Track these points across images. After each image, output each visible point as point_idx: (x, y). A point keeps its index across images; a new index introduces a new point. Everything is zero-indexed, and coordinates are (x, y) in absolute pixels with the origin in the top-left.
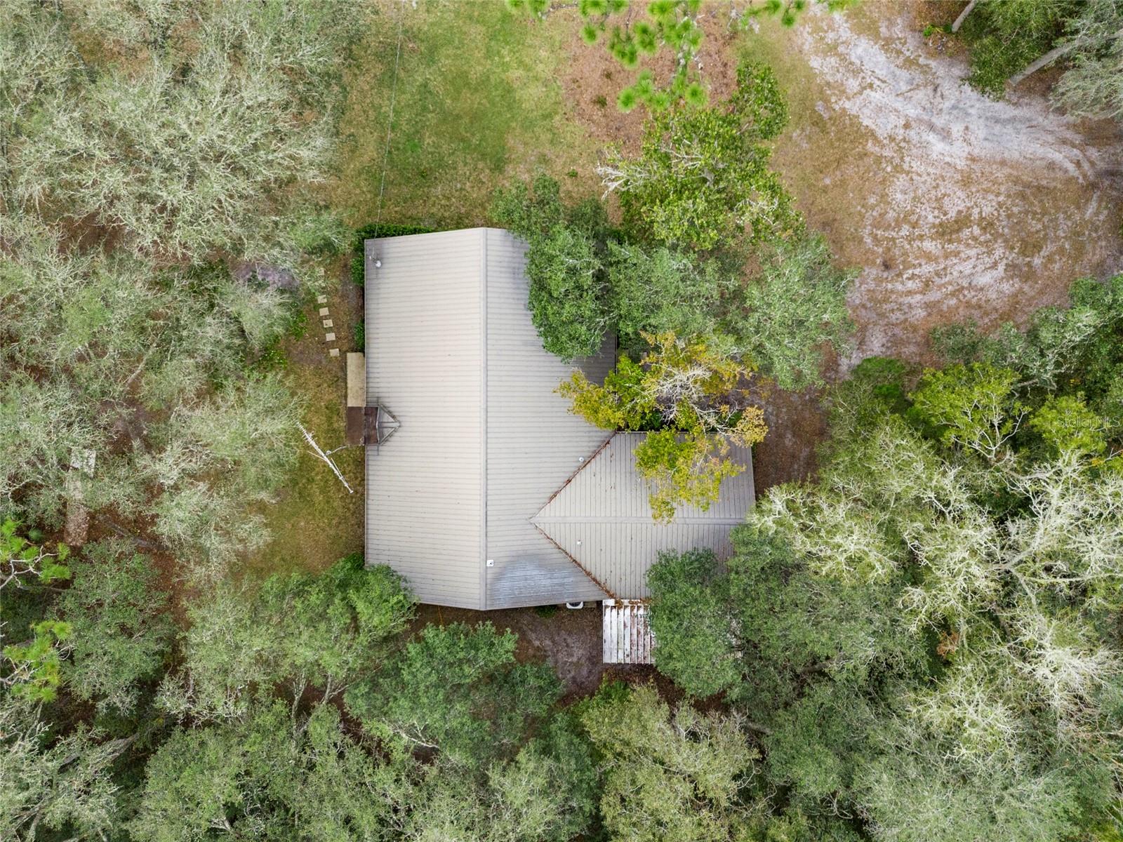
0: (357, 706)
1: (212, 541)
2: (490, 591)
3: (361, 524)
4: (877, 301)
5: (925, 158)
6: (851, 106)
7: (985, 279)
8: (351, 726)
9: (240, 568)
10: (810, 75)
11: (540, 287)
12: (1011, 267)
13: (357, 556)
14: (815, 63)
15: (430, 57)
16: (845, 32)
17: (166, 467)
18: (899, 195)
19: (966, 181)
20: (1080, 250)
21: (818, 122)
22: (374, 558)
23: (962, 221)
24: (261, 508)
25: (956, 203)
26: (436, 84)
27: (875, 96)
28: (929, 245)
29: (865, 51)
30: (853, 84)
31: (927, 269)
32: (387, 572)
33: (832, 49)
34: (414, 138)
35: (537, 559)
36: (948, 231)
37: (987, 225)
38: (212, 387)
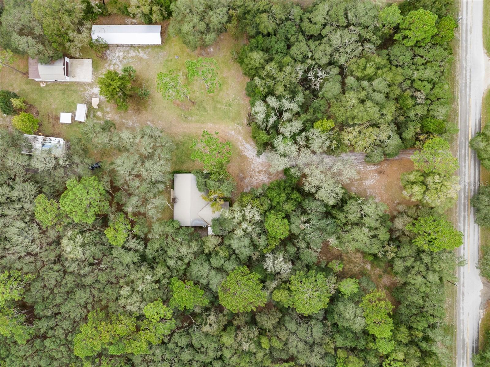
0: (174, 236)
1: (154, 216)
2: (191, 224)
3: (173, 215)
4: (249, 182)
5: (256, 161)
6: (246, 154)
7: (265, 179)
8: (173, 239)
9: (158, 220)
10: (239, 149)
11: (198, 183)
12: (268, 178)
13: (173, 219)
14: (240, 147)
15: (184, 145)
16: (245, 143)
17: (149, 207)
18: (252, 167)
19: (262, 165)
20: (278, 175)
21: (241, 156)
22: (175, 219)
23: (261, 171)
24: (160, 212)
25: (261, 168)
26: (184, 149)
27: (249, 152)
28: (257, 174)
29: (247, 146)
30: (246, 150)
31: (256, 178)
32: (177, 220)
33: (243, 145)
34: (181, 157)
35: (198, 220)
36: (259, 172)
37: (265, 171)
38: (155, 197)
